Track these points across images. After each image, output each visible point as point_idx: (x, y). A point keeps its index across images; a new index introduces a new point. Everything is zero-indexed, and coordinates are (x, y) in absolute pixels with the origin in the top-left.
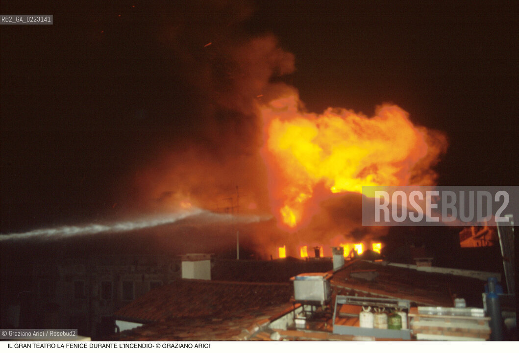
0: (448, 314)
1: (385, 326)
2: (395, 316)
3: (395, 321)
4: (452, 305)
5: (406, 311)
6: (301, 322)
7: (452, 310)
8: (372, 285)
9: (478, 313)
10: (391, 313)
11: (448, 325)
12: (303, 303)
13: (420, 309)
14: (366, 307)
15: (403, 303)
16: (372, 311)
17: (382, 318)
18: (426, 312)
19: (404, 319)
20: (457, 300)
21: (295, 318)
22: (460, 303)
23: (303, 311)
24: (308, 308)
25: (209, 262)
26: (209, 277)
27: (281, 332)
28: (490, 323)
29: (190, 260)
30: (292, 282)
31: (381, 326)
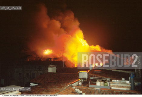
0: (120, 82)
2: (106, 82)
3: (106, 84)
4: (121, 80)
5: (109, 81)
6: (80, 84)
7: (121, 81)
8: (100, 74)
9: (128, 82)
10: (105, 82)
11: (120, 85)
12: (81, 79)
13: (113, 81)
14: (98, 80)
15: (108, 79)
16: (100, 81)
17: (102, 83)
18: (114, 82)
19: (108, 83)
20: (122, 78)
21: (79, 83)
22: (123, 79)
23: (81, 81)
24: (83, 80)
25: (56, 68)
26: (56, 72)
27: (75, 86)
28: (131, 85)
29: (51, 67)
30: (78, 73)
31: (102, 85)
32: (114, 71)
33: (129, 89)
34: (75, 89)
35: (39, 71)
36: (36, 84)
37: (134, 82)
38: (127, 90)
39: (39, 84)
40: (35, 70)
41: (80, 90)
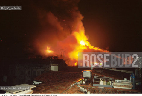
0: (122, 82)
1: (106, 84)
3: (109, 83)
4: (123, 80)
5: (111, 81)
6: (84, 83)
8: (101, 74)
9: (130, 81)
10: (108, 81)
11: (122, 84)
12: (85, 78)
13: (115, 80)
14: (101, 79)
15: (111, 79)
16: (103, 81)
17: (105, 82)
18: (117, 81)
19: (111, 83)
20: (125, 78)
21: (82, 82)
23: (84, 80)
25: (58, 66)
26: (58, 71)
27: (80, 85)
28: (132, 84)
29: (53, 66)
30: (82, 73)
31: (105, 84)
32: (114, 71)
33: (131, 88)
34: (80, 87)
35: (40, 69)
36: (40, 83)
37: (136, 82)
38: (129, 89)
39: (43, 82)
40: (36, 68)
41: (85, 89)
